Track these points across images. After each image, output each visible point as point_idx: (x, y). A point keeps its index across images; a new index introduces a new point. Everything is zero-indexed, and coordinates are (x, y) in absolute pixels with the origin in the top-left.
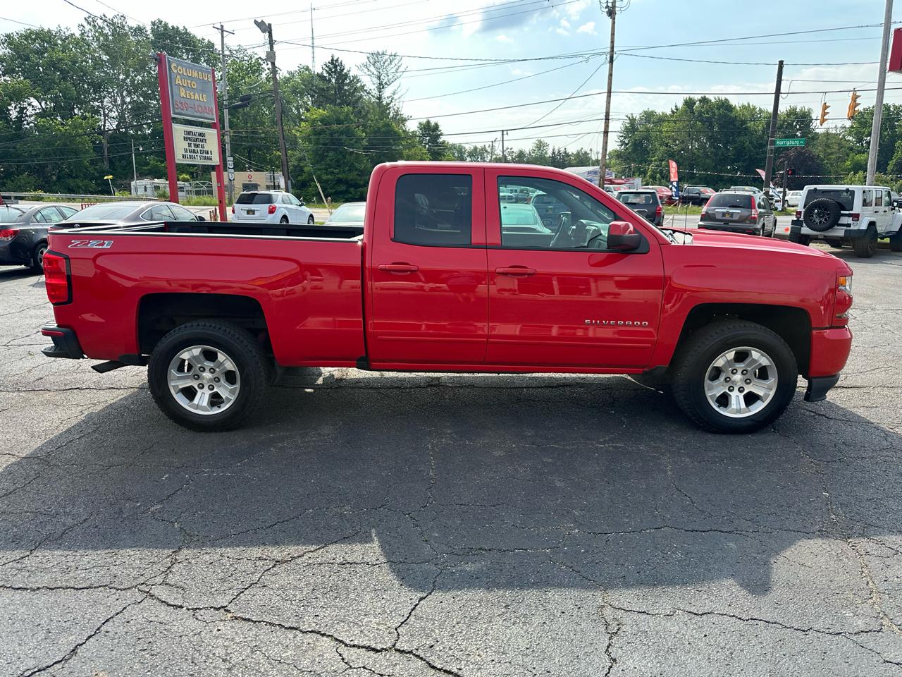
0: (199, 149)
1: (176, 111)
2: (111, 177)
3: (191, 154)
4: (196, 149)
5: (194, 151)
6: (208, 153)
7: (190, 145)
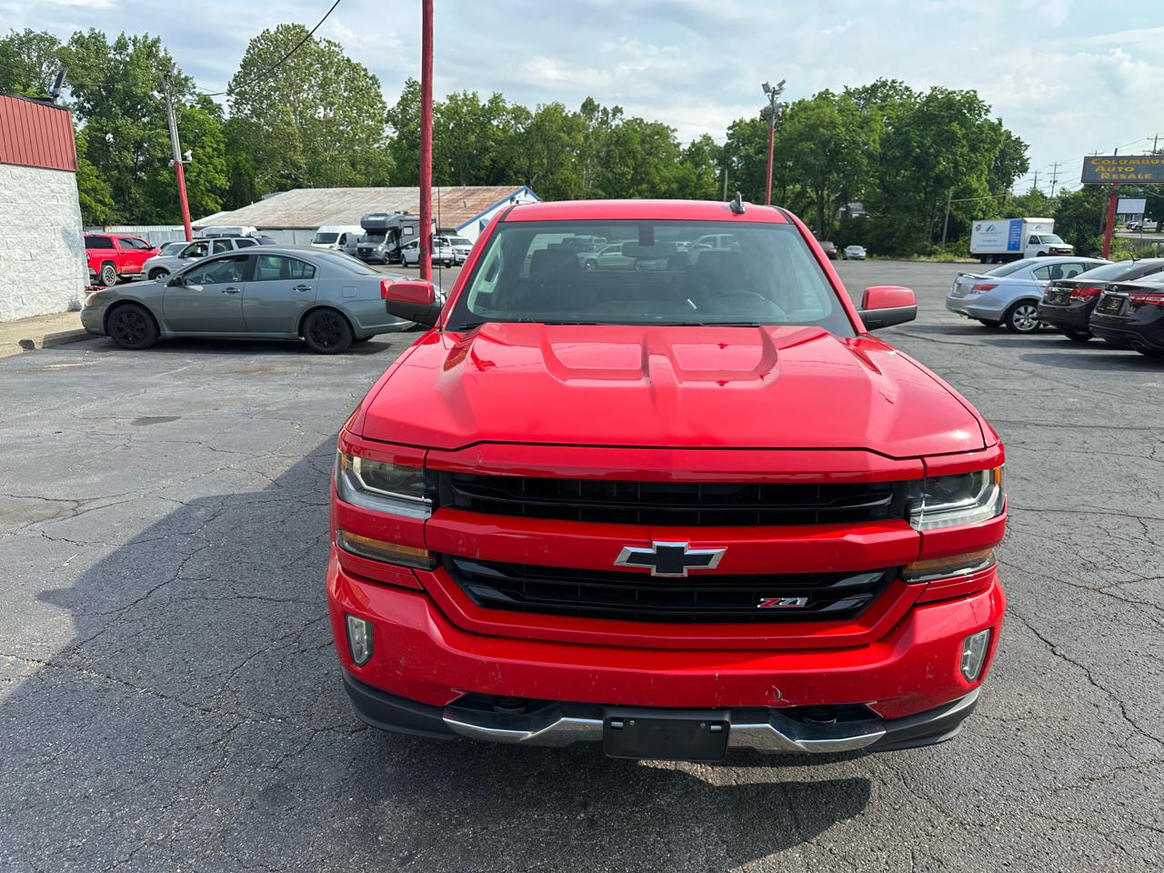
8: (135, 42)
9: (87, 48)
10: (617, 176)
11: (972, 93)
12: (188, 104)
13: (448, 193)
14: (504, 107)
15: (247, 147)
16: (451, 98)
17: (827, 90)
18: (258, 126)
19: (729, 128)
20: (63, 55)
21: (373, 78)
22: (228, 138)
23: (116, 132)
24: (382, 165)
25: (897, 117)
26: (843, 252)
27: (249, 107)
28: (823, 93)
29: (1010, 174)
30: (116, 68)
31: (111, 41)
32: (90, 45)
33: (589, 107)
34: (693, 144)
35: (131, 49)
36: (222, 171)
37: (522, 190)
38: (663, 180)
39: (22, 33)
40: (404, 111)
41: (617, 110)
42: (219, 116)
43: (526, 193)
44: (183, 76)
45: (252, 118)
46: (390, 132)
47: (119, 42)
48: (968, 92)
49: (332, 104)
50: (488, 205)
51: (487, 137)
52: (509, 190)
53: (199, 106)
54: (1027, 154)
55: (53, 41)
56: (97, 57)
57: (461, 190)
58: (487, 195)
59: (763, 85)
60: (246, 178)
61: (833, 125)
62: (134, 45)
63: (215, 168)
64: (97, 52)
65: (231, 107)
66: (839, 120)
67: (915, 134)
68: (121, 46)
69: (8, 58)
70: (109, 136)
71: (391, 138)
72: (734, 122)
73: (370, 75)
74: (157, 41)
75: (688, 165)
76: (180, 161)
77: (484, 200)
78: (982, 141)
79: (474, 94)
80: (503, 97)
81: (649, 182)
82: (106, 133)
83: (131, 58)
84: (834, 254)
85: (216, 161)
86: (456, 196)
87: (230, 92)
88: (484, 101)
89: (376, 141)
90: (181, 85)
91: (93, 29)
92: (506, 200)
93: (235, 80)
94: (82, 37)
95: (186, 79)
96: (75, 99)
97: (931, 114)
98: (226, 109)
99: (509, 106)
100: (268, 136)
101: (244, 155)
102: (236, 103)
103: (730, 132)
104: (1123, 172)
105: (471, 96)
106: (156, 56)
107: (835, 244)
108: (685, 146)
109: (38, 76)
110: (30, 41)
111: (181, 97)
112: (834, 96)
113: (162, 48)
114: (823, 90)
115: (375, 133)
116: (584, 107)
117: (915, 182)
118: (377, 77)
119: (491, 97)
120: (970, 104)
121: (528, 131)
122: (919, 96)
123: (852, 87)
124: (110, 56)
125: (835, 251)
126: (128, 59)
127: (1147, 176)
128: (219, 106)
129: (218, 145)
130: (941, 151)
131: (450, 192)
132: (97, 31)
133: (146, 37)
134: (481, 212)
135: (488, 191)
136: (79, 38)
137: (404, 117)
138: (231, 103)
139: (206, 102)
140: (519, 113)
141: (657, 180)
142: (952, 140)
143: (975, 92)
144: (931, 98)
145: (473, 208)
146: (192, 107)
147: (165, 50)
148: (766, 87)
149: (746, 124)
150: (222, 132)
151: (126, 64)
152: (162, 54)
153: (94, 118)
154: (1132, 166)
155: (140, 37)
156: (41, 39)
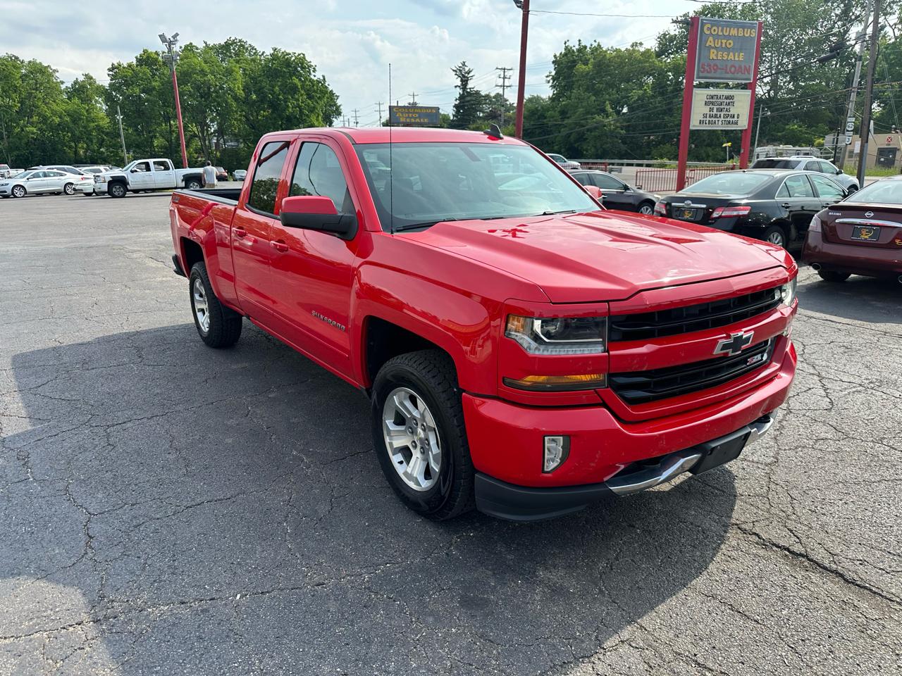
0: (722, 114)
1: (701, 75)
2: (729, 144)
3: (710, 119)
4: (719, 113)
5: (716, 116)
6: (734, 117)
7: (711, 110)
11: (302, 55)
17: (191, 44)
19: (109, 70)
25: (251, 70)
26: (231, 175)
28: (188, 45)
29: (330, 116)
34: (76, 82)
38: (54, 113)
48: (299, 55)
54: (339, 102)
59: (160, 36)
61: (203, 73)
66: (206, 67)
67: (266, 84)
72: (113, 64)
75: (76, 100)
78: (314, 91)
81: (39, 115)
84: (226, 177)
97: (275, 69)
103: (111, 73)
104: (412, 117)
107: (225, 170)
108: (68, 84)
112: (197, 49)
114: (188, 43)
117: (273, 121)
120: (302, 64)
122: (263, 54)
123: (211, 43)
125: (226, 174)
127: (426, 120)
130: (288, 98)
141: (48, 114)
142: (294, 90)
143: (304, 55)
144: (274, 57)
148: (162, 37)
149: (124, 68)
154: (416, 113)
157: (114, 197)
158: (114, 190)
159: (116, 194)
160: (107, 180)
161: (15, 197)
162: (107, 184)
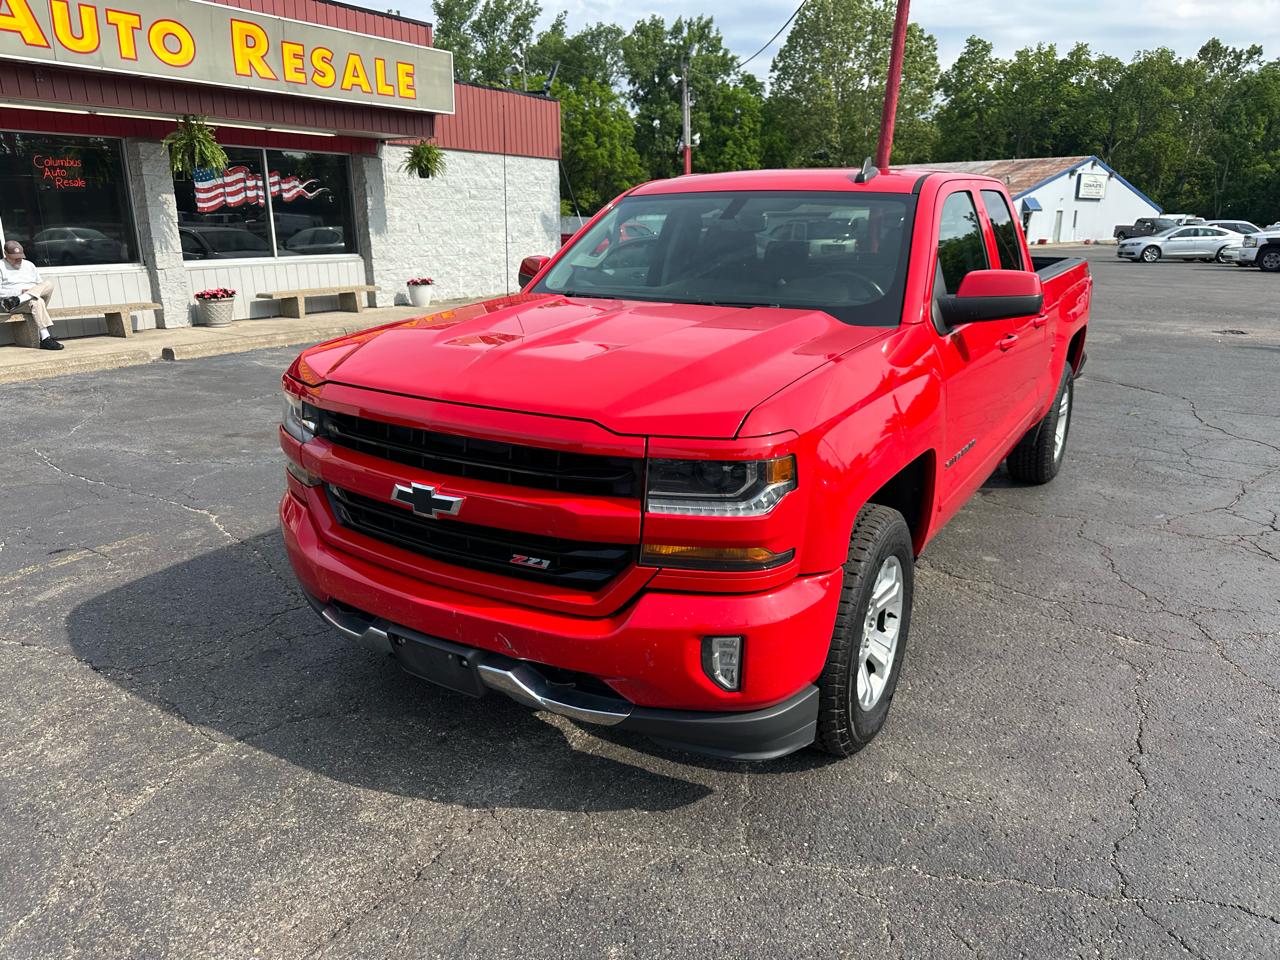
8: (690, 25)
9: (647, 36)
10: (1238, 139)
12: (732, 85)
13: (992, 168)
14: (1088, 60)
15: (784, 126)
16: (1019, 54)
18: (798, 103)
20: (627, 44)
21: (930, 38)
22: (765, 118)
23: (662, 118)
24: (925, 138)
27: (791, 83)
30: (670, 52)
31: (668, 27)
32: (650, 32)
33: (1212, 51)
35: (685, 33)
36: (755, 152)
37: (1088, 161)
39: (594, 27)
40: (961, 73)
41: (1256, 51)
42: (760, 95)
43: (1094, 164)
44: (729, 56)
45: (792, 94)
46: (939, 99)
47: (675, 27)
49: (877, 72)
50: (1038, 181)
51: (1060, 99)
52: (1071, 161)
53: (742, 85)
55: (619, 32)
56: (654, 44)
57: (1009, 163)
58: (1040, 169)
60: (778, 159)
62: (689, 27)
63: (749, 150)
64: (655, 39)
65: (772, 84)
68: (677, 30)
69: (581, 53)
70: (656, 123)
71: (941, 108)
73: (926, 36)
74: (710, 21)
76: (689, 145)
77: (1034, 175)
79: (1051, 48)
80: (1089, 48)
82: (653, 120)
83: (685, 42)
85: (751, 142)
86: (1000, 171)
87: (774, 67)
88: (1062, 55)
89: (923, 112)
90: (727, 65)
91: (654, 16)
92: (1064, 174)
93: (780, 55)
94: (644, 24)
95: (733, 59)
96: (631, 87)
98: (768, 88)
99: (1094, 58)
100: (807, 112)
101: (779, 134)
102: (778, 78)
105: (1047, 49)
106: (707, 37)
109: (603, 67)
110: (600, 34)
111: (725, 78)
113: (714, 29)
115: (921, 102)
116: (1204, 51)
118: (935, 38)
119: (1073, 47)
121: (1117, 88)
124: (667, 41)
126: (681, 43)
128: (761, 85)
129: (755, 125)
131: (996, 166)
132: (657, 18)
133: (700, 18)
134: (1026, 189)
135: (1042, 163)
136: (641, 27)
137: (958, 81)
138: (773, 80)
139: (749, 80)
140: (1107, 65)
145: (1019, 184)
146: (735, 86)
147: (717, 30)
150: (761, 111)
151: (680, 47)
152: (713, 35)
153: (646, 105)
155: (695, 19)
156: (610, 31)
157: (1264, 270)
158: (1266, 258)
159: (1268, 265)
160: (1260, 244)
161: (1145, 261)
162: (1257, 249)
